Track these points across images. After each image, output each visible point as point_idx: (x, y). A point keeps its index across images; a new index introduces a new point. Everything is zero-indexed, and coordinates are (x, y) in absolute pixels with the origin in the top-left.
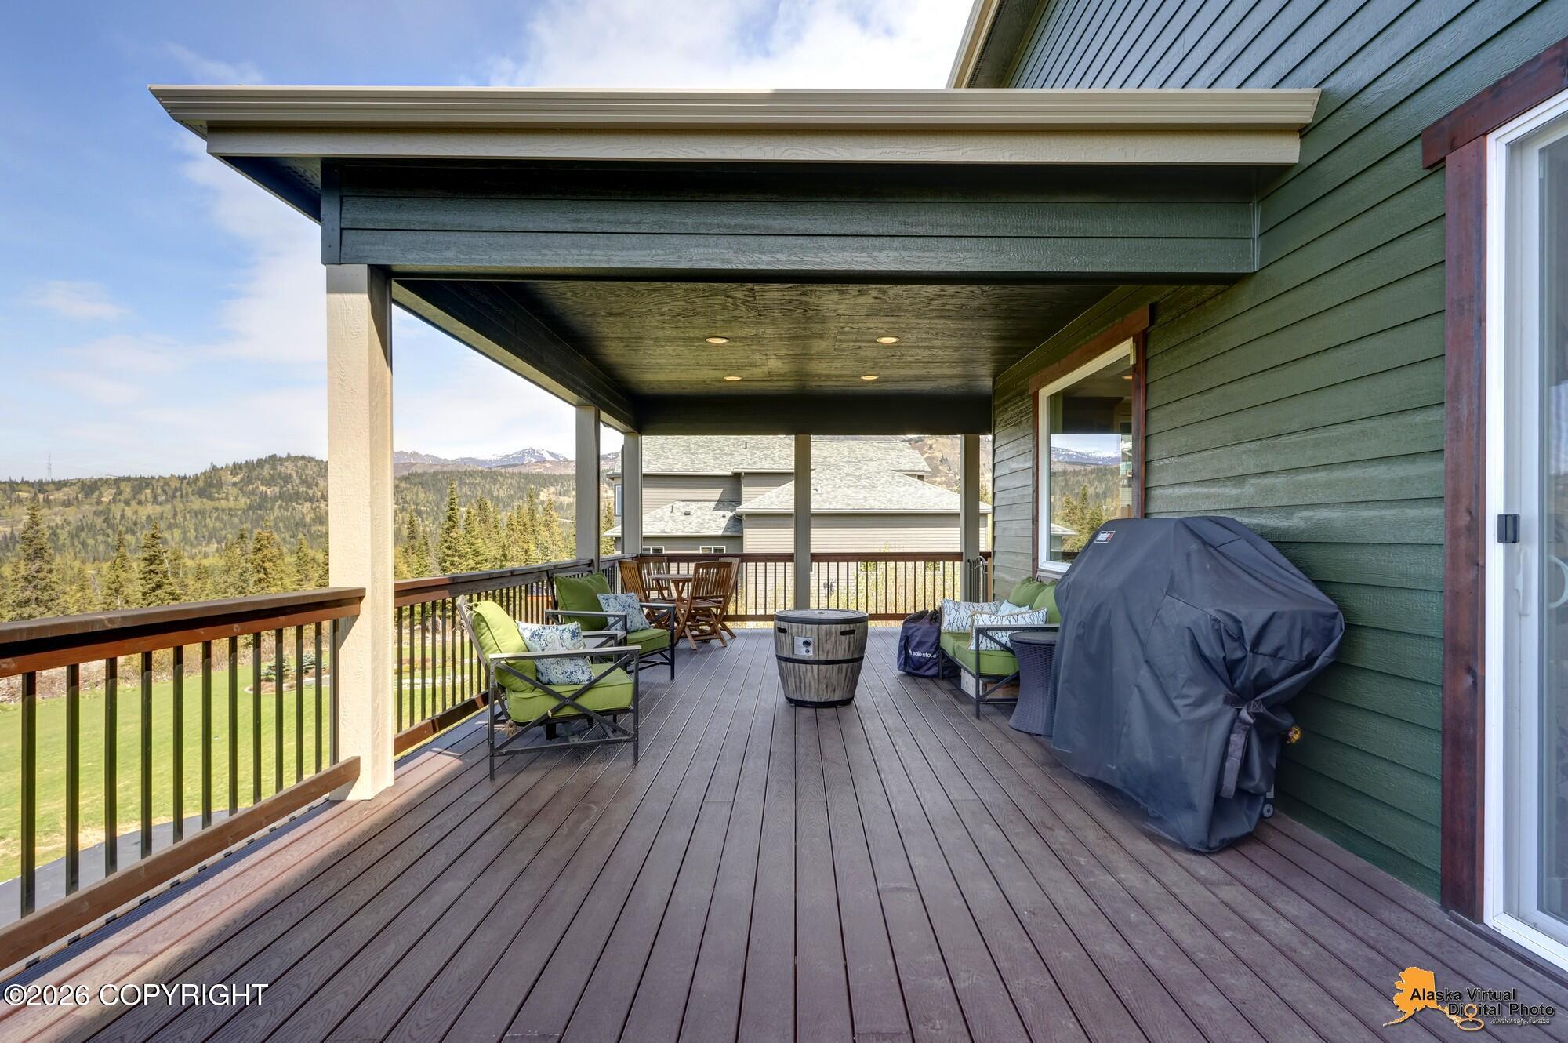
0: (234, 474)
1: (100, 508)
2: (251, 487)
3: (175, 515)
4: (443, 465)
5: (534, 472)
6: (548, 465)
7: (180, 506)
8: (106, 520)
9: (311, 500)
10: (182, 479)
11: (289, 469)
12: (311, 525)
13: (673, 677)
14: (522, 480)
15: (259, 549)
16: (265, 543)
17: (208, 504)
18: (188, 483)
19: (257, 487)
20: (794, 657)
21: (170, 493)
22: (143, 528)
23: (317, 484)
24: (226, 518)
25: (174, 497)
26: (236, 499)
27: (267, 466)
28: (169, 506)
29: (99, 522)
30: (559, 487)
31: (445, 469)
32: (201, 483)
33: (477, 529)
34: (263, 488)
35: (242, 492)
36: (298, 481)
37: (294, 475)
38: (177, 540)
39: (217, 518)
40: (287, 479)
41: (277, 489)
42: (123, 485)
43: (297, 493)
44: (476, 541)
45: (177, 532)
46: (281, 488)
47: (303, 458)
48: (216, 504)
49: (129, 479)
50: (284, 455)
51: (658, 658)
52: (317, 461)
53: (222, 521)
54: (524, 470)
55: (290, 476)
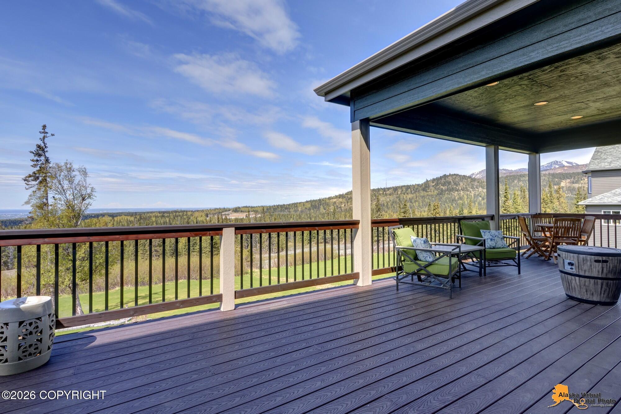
0: (433, 182)
1: (398, 196)
2: (438, 187)
3: (417, 197)
4: (510, 173)
5: (557, 172)
6: (566, 168)
7: (418, 195)
8: (399, 200)
9: (457, 191)
10: (418, 185)
11: (450, 179)
12: (457, 201)
13: (519, 273)
14: (551, 177)
15: (435, 209)
16: (436, 207)
17: (426, 194)
18: (420, 186)
19: (440, 187)
20: (564, 270)
21: (415, 190)
22: (408, 202)
23: (459, 185)
24: (431, 198)
25: (416, 191)
26: (434, 192)
27: (443, 179)
28: (415, 195)
29: (397, 200)
30: (572, 179)
31: (511, 174)
32: (423, 186)
33: (519, 201)
34: (442, 187)
35: (435, 189)
36: (453, 184)
37: (452, 181)
38: (417, 206)
39: (428, 198)
40: (449, 183)
41: (446, 187)
42: (403, 188)
43: (453, 188)
44: (518, 207)
45: (417, 203)
46: (448, 187)
47: (455, 174)
48: (428, 193)
49: (404, 186)
50: (448, 174)
51: (511, 262)
52: (460, 176)
53: (429, 199)
54: (552, 172)
55: (450, 182)
